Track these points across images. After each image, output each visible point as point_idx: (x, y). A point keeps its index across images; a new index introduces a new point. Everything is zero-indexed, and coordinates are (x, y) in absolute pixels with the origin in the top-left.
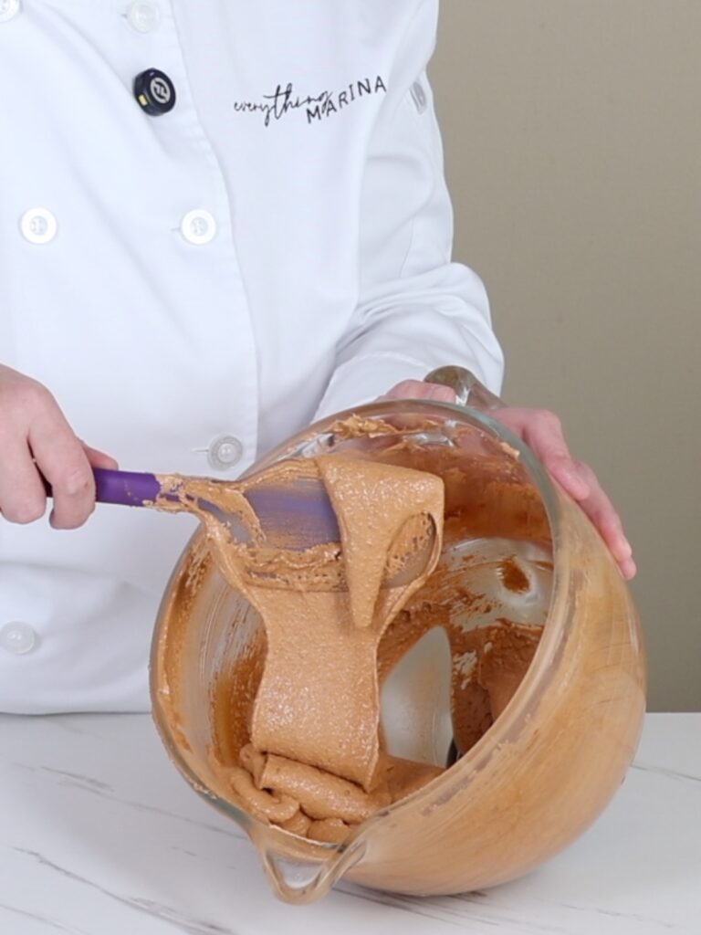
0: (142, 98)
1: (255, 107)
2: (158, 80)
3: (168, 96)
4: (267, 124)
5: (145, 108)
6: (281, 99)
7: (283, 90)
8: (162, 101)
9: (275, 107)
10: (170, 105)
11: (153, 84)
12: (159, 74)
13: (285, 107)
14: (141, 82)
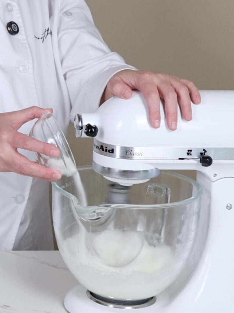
0: (9, 28)
1: (39, 38)
2: (14, 25)
3: (16, 30)
4: (43, 42)
5: (9, 32)
6: (46, 32)
7: (47, 30)
8: (15, 31)
9: (45, 36)
10: (17, 32)
11: (13, 25)
12: (14, 23)
13: (48, 34)
14: (9, 24)
